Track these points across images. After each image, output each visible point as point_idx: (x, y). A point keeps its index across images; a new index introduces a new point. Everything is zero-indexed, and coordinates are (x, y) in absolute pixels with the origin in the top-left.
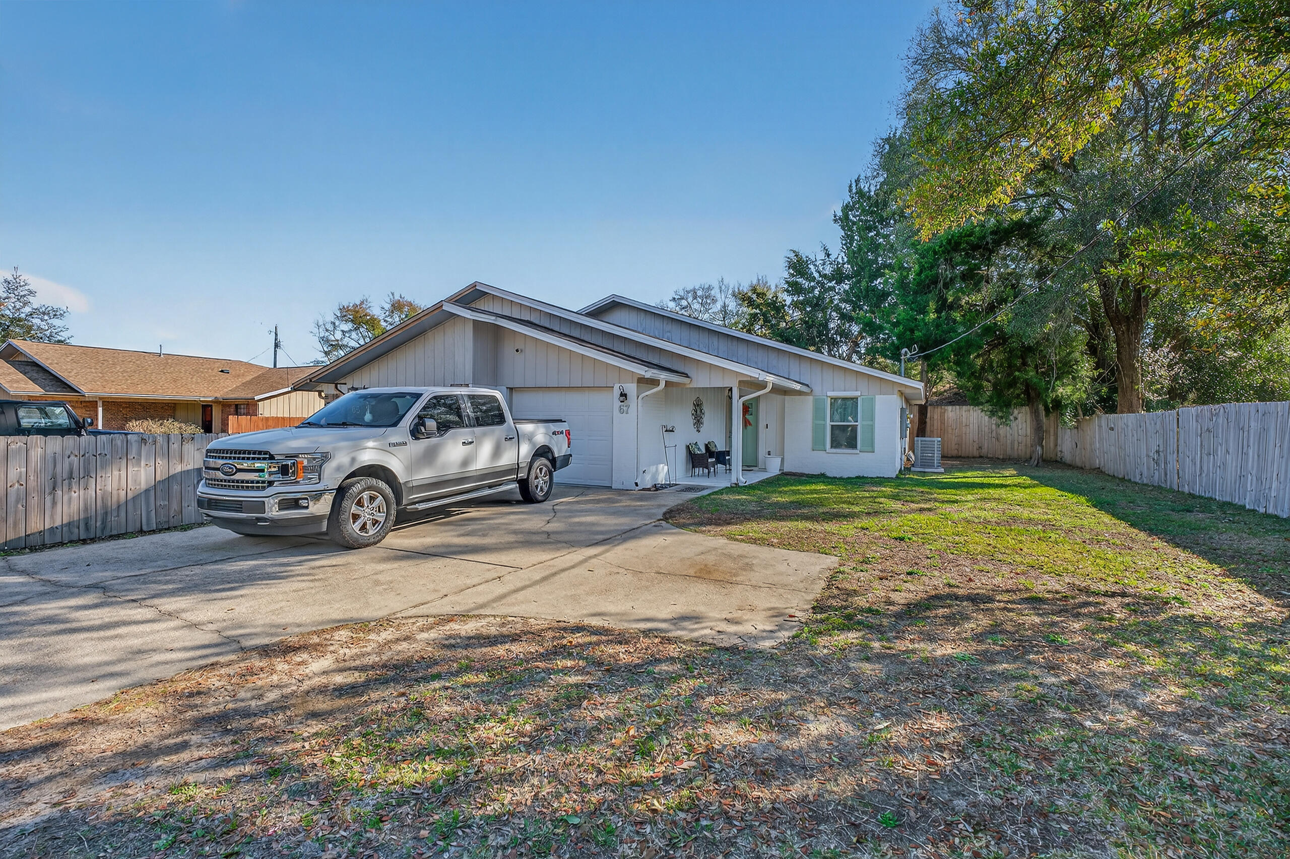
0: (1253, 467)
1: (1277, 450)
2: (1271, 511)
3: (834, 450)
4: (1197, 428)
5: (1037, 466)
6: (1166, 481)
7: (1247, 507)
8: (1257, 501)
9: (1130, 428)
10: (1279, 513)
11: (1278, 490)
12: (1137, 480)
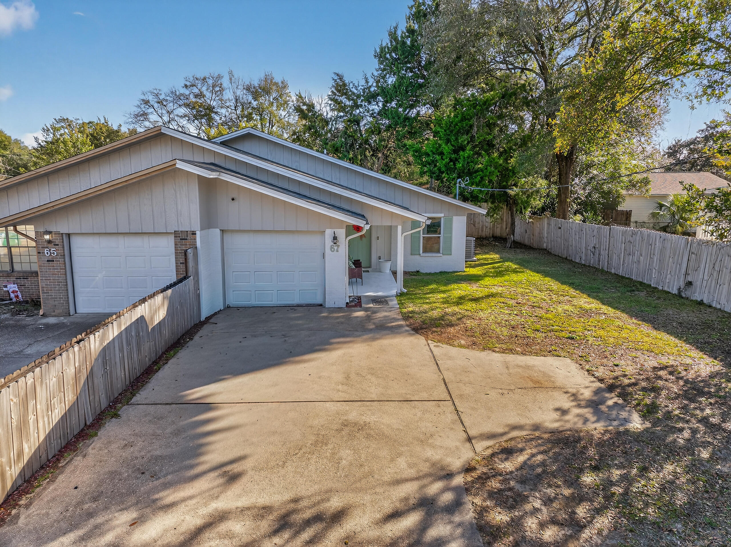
0: (656, 265)
1: (671, 260)
2: (666, 289)
3: (425, 255)
4: (622, 239)
5: (510, 247)
6: (599, 264)
7: (652, 285)
8: (657, 283)
9: (573, 230)
10: (670, 290)
11: (670, 279)
12: (577, 261)
